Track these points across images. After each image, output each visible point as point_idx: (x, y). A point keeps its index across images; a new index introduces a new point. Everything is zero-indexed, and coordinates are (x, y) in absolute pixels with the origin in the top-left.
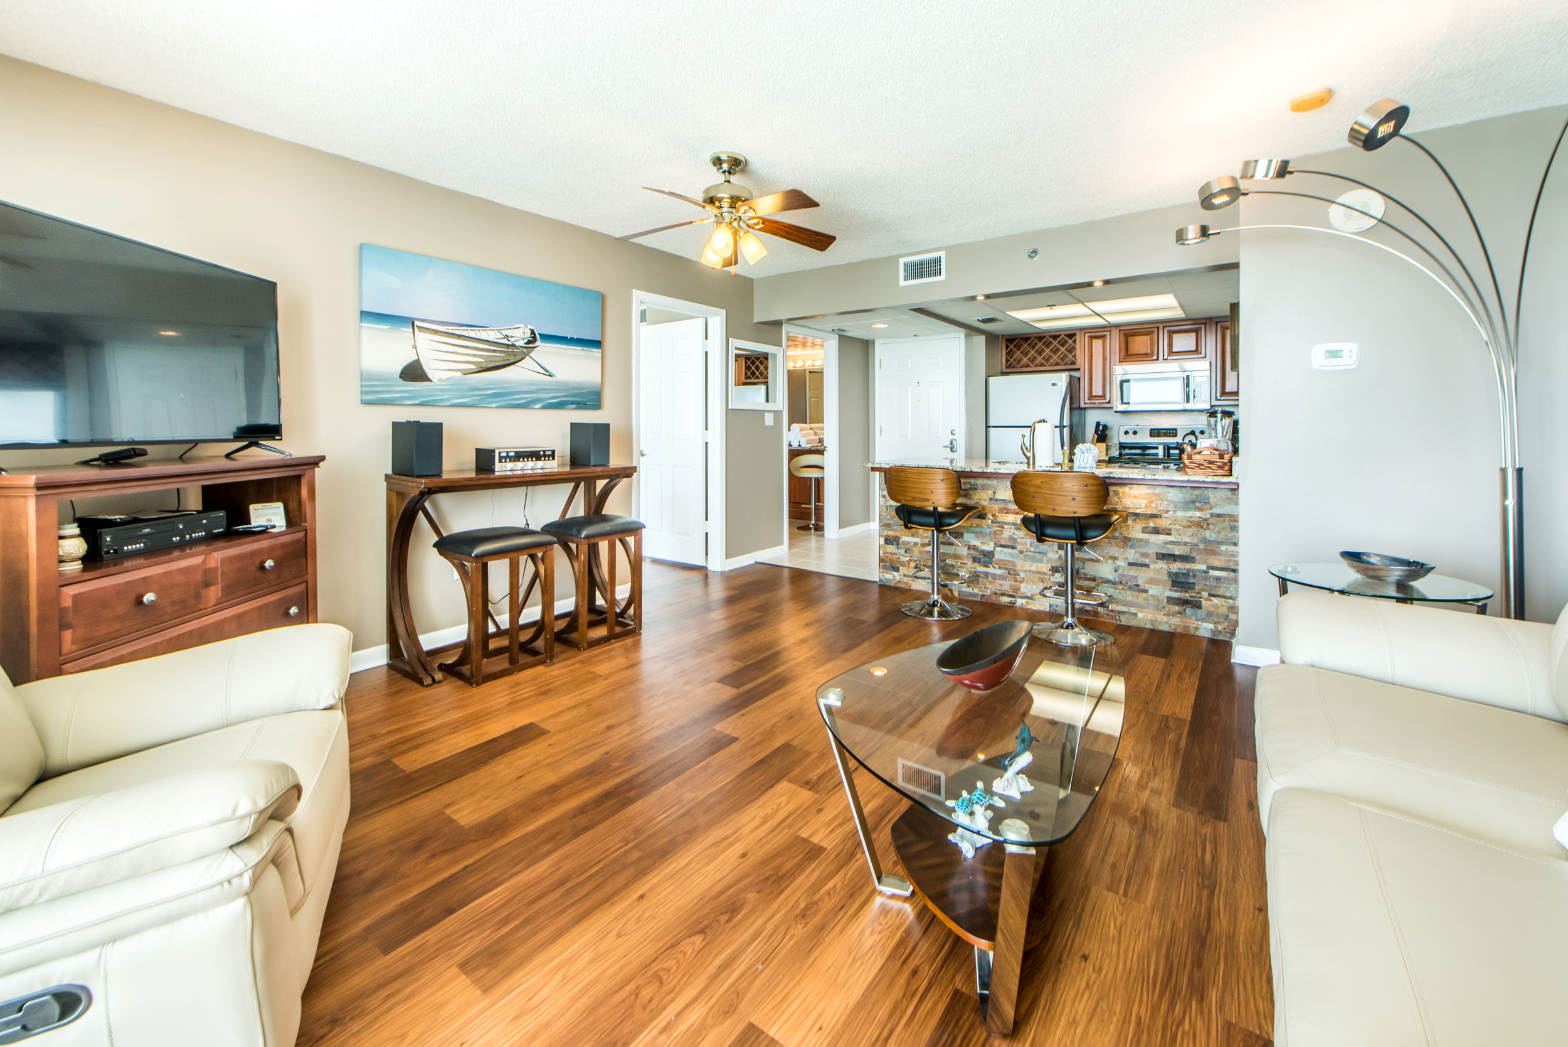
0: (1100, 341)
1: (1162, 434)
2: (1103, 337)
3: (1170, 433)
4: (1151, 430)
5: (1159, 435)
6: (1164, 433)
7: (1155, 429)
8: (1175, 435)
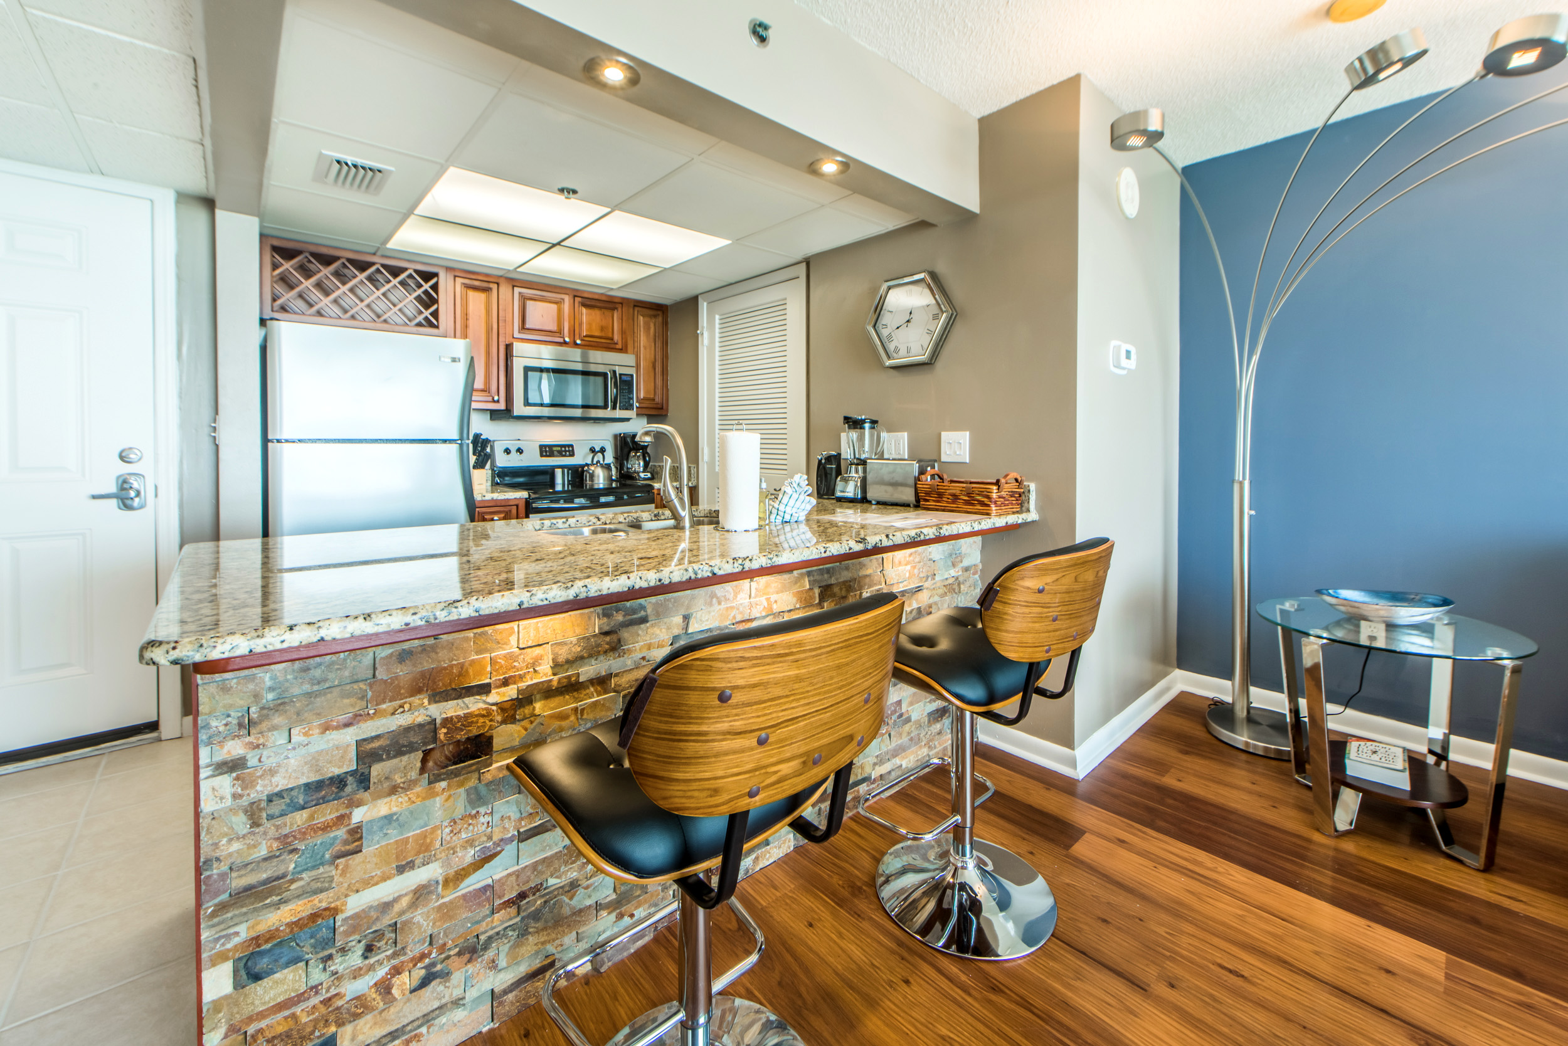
0: (482, 296)
1: (556, 453)
2: (487, 290)
3: (566, 451)
4: (541, 447)
5: (551, 455)
6: (558, 451)
7: (545, 446)
8: (572, 454)
